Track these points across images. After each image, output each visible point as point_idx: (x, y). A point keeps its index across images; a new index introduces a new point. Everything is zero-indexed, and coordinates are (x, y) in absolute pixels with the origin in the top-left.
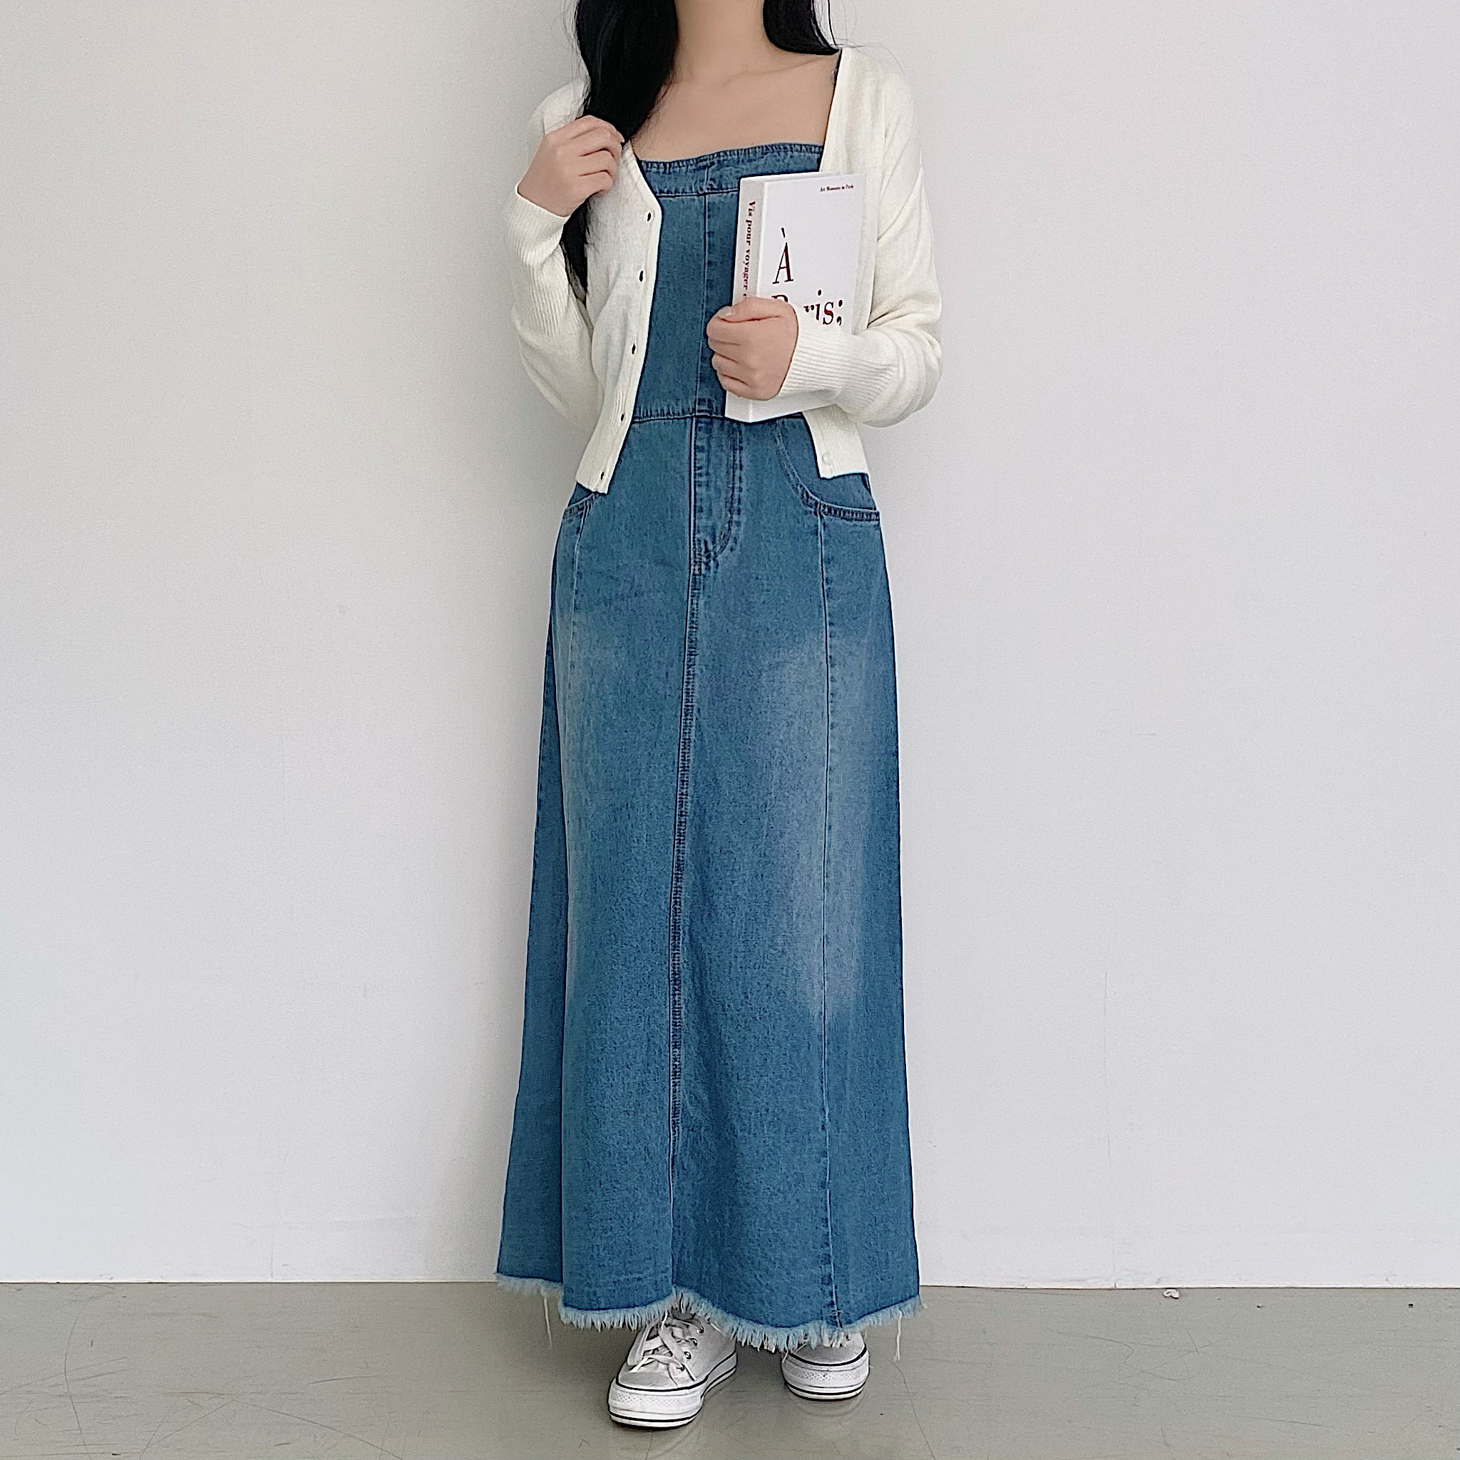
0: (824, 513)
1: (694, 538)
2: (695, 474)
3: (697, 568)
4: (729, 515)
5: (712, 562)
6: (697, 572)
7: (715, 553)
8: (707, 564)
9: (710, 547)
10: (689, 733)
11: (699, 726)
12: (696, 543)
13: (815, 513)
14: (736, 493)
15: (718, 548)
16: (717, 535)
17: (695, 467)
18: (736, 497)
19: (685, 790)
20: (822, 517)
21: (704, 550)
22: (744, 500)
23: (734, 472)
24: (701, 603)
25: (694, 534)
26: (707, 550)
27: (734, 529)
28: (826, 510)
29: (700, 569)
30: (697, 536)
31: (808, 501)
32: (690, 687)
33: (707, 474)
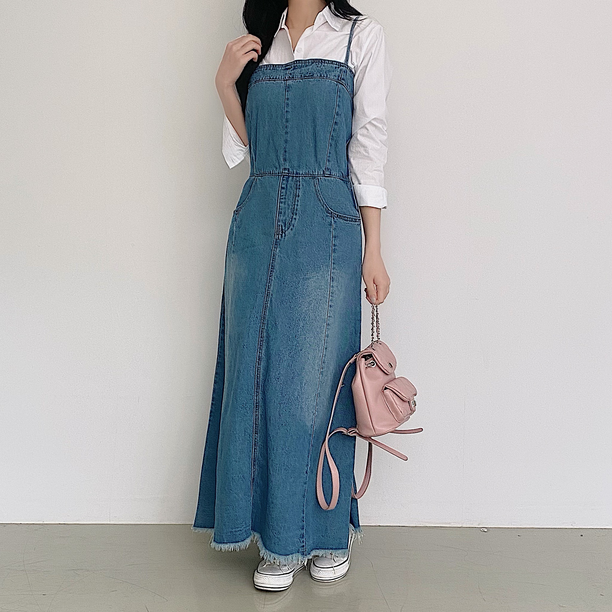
0: (335, 217)
1: (277, 224)
2: (280, 198)
3: (277, 236)
4: (292, 216)
5: (283, 234)
6: (277, 238)
7: (285, 231)
8: (281, 235)
9: (284, 228)
10: (267, 303)
11: (271, 301)
12: (278, 226)
13: (331, 217)
14: (296, 206)
15: (286, 229)
16: (287, 223)
17: (280, 195)
18: (296, 208)
19: (263, 327)
20: (334, 218)
21: (281, 229)
22: (298, 210)
23: (295, 198)
24: (278, 251)
25: (277, 223)
26: (282, 229)
27: (294, 220)
28: (336, 216)
29: (278, 237)
30: (279, 223)
31: (328, 211)
32: (270, 285)
33: (285, 198)
